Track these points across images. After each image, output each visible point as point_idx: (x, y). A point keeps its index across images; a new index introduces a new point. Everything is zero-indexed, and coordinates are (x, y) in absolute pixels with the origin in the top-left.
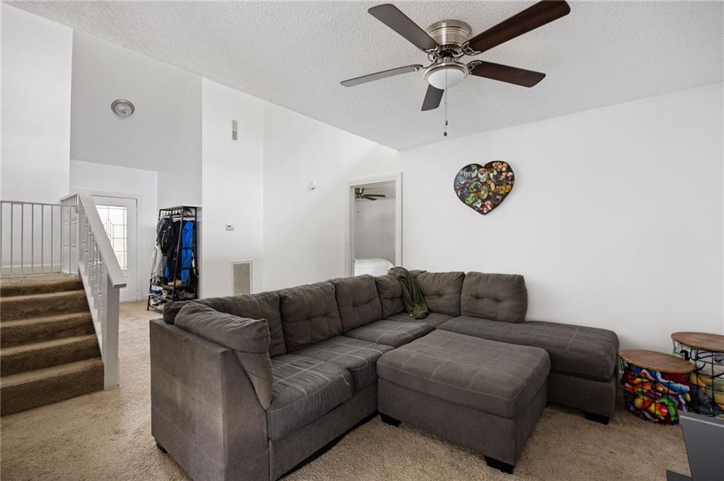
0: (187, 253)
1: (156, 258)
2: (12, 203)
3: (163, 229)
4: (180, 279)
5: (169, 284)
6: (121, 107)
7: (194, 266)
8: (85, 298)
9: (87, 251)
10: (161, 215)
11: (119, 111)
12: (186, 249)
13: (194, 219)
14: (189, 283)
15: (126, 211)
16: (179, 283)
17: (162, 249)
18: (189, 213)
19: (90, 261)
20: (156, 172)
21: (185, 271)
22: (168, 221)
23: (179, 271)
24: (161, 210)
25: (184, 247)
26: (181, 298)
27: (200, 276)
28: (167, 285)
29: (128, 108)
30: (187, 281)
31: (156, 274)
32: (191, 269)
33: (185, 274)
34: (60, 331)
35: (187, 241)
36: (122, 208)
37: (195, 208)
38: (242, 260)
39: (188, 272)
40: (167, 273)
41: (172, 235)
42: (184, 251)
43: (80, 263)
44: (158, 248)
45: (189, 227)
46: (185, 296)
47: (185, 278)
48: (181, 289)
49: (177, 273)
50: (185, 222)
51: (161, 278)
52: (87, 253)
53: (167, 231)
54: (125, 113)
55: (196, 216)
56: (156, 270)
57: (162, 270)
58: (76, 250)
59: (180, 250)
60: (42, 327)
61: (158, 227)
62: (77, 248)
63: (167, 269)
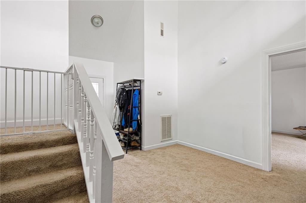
0: (135, 110)
1: (116, 113)
2: (25, 70)
3: (120, 95)
4: (131, 126)
5: (125, 130)
6: (96, 20)
7: (139, 119)
8: (79, 154)
9: (80, 111)
10: (118, 87)
11: (96, 23)
12: (135, 107)
13: (139, 88)
14: (137, 130)
15: (98, 85)
16: (131, 129)
17: (120, 107)
18: (136, 85)
19: (83, 120)
20: (113, 63)
21: (135, 122)
22: (123, 90)
23: (131, 122)
24: (118, 83)
25: (134, 106)
26: (132, 140)
27: (143, 125)
28: (123, 130)
29: (100, 20)
30: (136, 129)
31: (117, 124)
32: (138, 121)
33: (134, 124)
34: (57, 192)
35: (135, 102)
36: (96, 83)
37: (140, 81)
38: (166, 115)
39: (136, 122)
40: (123, 123)
41: (126, 98)
42: (134, 109)
43: (74, 120)
44: (117, 107)
45: (136, 93)
46: (134, 138)
47: (134, 126)
48: (132, 134)
49: (130, 123)
50: (134, 90)
51: (119, 126)
52: (80, 113)
53: (123, 96)
54: (98, 24)
55: (140, 86)
56: (116, 120)
57: (120, 121)
58: (72, 109)
59: (132, 108)
60: (40, 191)
61: (117, 94)
62: (73, 108)
63: (123, 120)
